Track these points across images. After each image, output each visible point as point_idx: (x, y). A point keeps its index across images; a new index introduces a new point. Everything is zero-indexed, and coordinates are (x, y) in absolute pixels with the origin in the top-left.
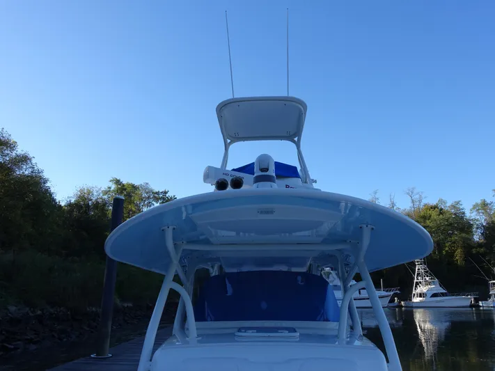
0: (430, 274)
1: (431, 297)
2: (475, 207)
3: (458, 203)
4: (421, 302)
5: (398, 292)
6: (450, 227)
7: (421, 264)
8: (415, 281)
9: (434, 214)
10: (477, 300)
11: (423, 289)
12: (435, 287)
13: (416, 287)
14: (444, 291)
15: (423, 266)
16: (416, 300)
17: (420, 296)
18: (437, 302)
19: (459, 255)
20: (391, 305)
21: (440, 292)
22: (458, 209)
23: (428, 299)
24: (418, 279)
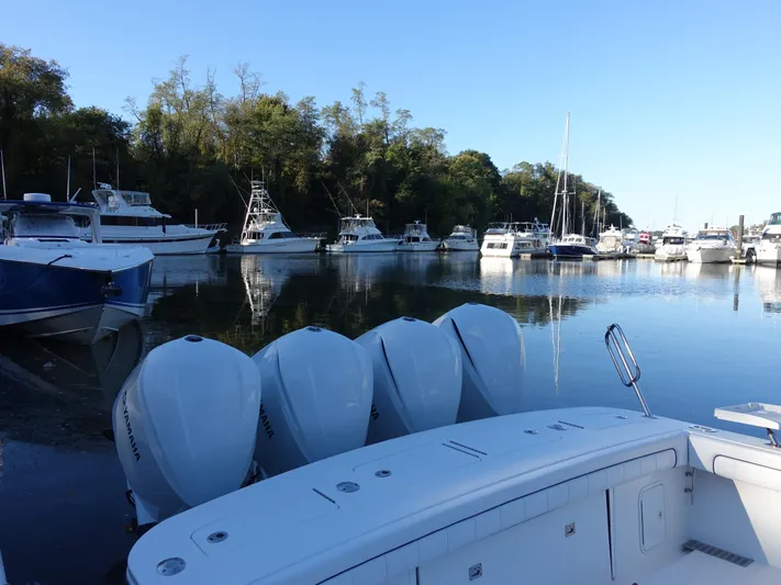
0: (271, 205)
1: (270, 238)
3: (311, 99)
4: (252, 245)
5: (225, 230)
6: (294, 137)
7: (259, 188)
8: (248, 214)
9: (277, 111)
10: (323, 243)
11: (258, 226)
12: (276, 224)
13: (249, 223)
14: (287, 230)
15: (263, 192)
16: (246, 242)
17: (254, 237)
18: (278, 245)
19: (300, 181)
20: (212, 250)
21: (282, 230)
22: (310, 110)
23: (265, 241)
24: (252, 211)
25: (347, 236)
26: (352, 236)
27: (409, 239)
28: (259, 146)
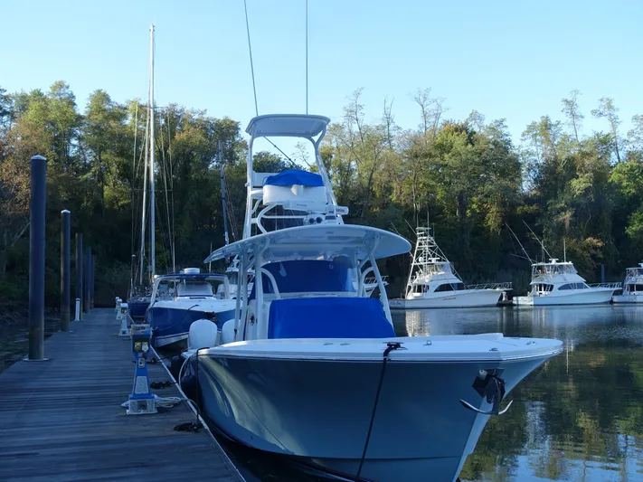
0: (439, 253)
1: (436, 291)
2: (531, 128)
3: (501, 122)
4: (417, 299)
6: (482, 168)
7: (425, 235)
8: (413, 264)
9: (459, 141)
10: (510, 295)
11: (424, 277)
12: (445, 274)
13: (414, 274)
14: (458, 281)
15: (429, 238)
16: (410, 296)
17: (419, 291)
18: (445, 299)
19: (491, 219)
21: (451, 282)
22: (500, 135)
23: (431, 294)
24: (418, 261)
25: (540, 286)
26: (545, 286)
27: (632, 288)
28: (441, 180)
